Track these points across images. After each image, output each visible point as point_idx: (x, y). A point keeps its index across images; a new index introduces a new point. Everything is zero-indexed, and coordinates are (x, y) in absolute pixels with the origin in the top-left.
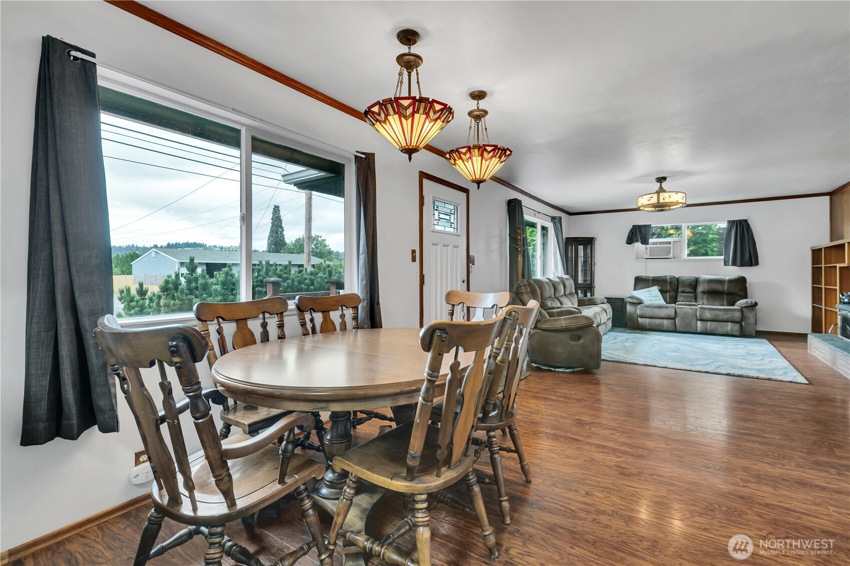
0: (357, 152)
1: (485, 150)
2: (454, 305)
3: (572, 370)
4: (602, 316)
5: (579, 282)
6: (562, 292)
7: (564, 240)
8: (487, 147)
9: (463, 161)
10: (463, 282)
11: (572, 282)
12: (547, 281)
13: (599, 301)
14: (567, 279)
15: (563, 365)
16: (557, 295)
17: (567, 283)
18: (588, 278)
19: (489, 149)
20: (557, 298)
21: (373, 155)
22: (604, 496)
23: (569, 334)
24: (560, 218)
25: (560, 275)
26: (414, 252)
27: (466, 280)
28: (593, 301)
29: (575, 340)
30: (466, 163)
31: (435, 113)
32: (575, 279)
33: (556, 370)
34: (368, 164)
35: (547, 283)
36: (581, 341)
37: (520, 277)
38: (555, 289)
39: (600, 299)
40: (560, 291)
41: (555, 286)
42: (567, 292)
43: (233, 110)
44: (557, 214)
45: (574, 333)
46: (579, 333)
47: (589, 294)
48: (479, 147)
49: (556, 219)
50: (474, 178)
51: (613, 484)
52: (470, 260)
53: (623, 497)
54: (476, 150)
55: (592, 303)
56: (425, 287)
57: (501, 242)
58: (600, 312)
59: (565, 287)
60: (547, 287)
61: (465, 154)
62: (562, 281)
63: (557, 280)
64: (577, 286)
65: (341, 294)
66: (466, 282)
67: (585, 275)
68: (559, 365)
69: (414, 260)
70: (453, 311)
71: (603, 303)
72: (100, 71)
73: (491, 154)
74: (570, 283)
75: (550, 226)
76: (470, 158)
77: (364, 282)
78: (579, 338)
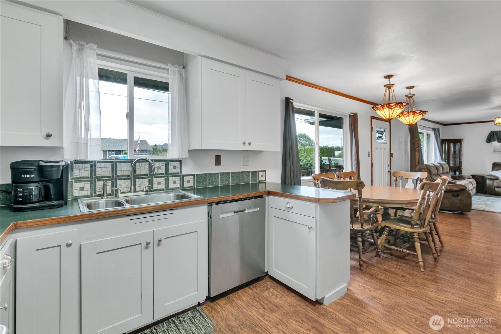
0: (350, 113)
1: (416, 112)
2: (397, 177)
3: (453, 212)
4: (469, 186)
5: (451, 165)
6: (442, 172)
7: (441, 140)
8: (417, 112)
9: (404, 117)
10: (388, 166)
11: (447, 166)
12: (433, 165)
13: (467, 177)
14: (444, 164)
15: (448, 209)
16: (439, 173)
17: (444, 166)
18: (458, 163)
19: (418, 112)
20: (438, 175)
21: (357, 113)
23: (451, 194)
24: (438, 129)
25: (439, 162)
26: (369, 153)
27: (389, 165)
28: (462, 177)
29: (455, 197)
30: (406, 118)
31: (403, 106)
32: (449, 163)
33: (443, 212)
34: (355, 118)
35: (433, 166)
36: (459, 197)
37: (417, 163)
38: (437, 170)
39: (468, 176)
40: (440, 171)
41: (437, 168)
42: (445, 172)
43: (319, 107)
44: (437, 126)
45: (455, 193)
46: (458, 193)
47: (457, 173)
48: (413, 112)
49: (436, 129)
50: (409, 123)
52: (391, 155)
54: (412, 113)
55: (462, 178)
56: (373, 168)
57: (406, 145)
58: (468, 183)
59: (443, 168)
60: (433, 168)
61: (406, 114)
62: (441, 165)
63: (438, 165)
64: (451, 168)
65: (343, 172)
66: (389, 166)
67: (455, 161)
68: (445, 209)
69: (369, 157)
70: (396, 179)
71: (469, 178)
72: (294, 103)
73: (419, 114)
74: (446, 166)
75: (432, 133)
76: (408, 116)
77: (356, 167)
78: (458, 196)
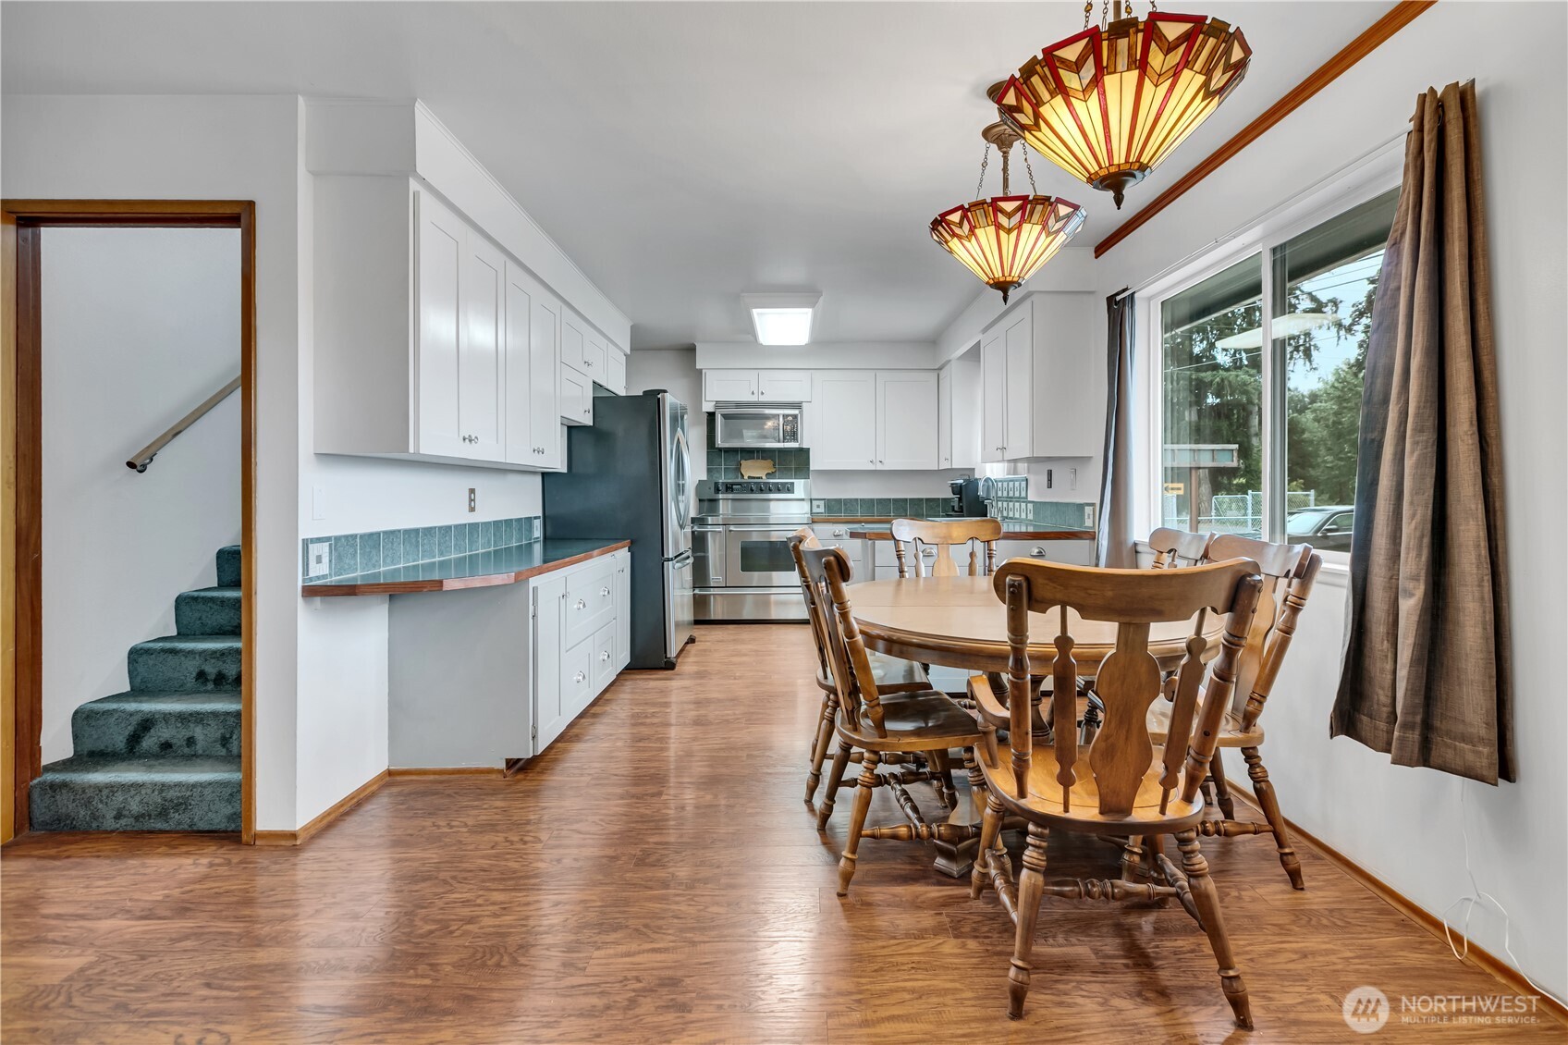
22: (710, 910)
51: (693, 943)
53: (676, 921)
